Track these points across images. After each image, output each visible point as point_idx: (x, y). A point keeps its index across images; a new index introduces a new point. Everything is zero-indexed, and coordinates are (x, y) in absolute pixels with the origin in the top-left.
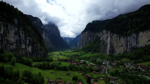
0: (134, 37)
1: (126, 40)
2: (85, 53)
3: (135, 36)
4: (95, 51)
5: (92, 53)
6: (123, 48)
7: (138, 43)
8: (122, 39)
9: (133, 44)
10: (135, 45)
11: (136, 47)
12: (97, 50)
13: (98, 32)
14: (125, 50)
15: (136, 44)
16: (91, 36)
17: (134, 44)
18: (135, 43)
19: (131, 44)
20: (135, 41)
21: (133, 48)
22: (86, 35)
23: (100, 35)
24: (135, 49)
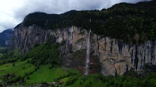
0: (148, 47)
1: (134, 51)
2: (36, 70)
3: (150, 45)
4: (55, 64)
5: (50, 68)
6: (125, 65)
7: (154, 58)
8: (125, 49)
9: (146, 58)
10: (150, 61)
11: (151, 64)
12: (58, 62)
13: (53, 29)
14: (129, 69)
15: (152, 59)
16: (38, 35)
17: (148, 59)
18: (150, 58)
19: (143, 59)
20: (150, 54)
21: (147, 66)
22: (29, 32)
23: (56, 34)
24: (150, 68)
